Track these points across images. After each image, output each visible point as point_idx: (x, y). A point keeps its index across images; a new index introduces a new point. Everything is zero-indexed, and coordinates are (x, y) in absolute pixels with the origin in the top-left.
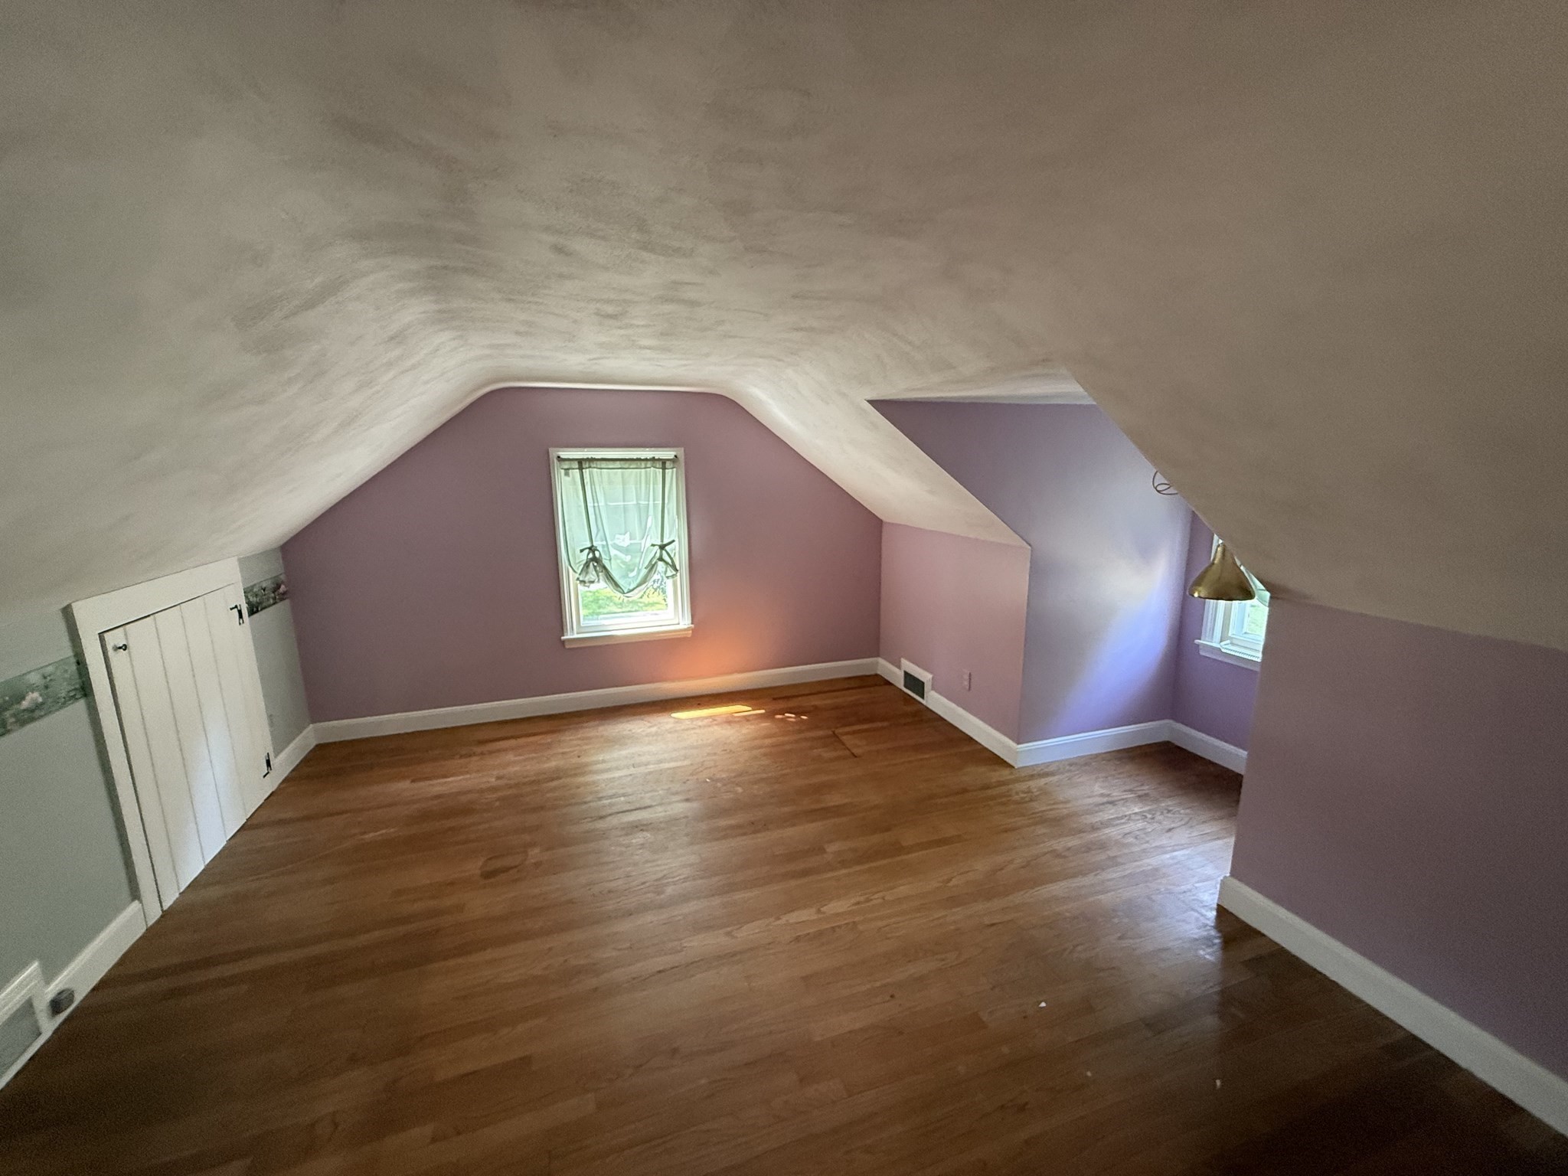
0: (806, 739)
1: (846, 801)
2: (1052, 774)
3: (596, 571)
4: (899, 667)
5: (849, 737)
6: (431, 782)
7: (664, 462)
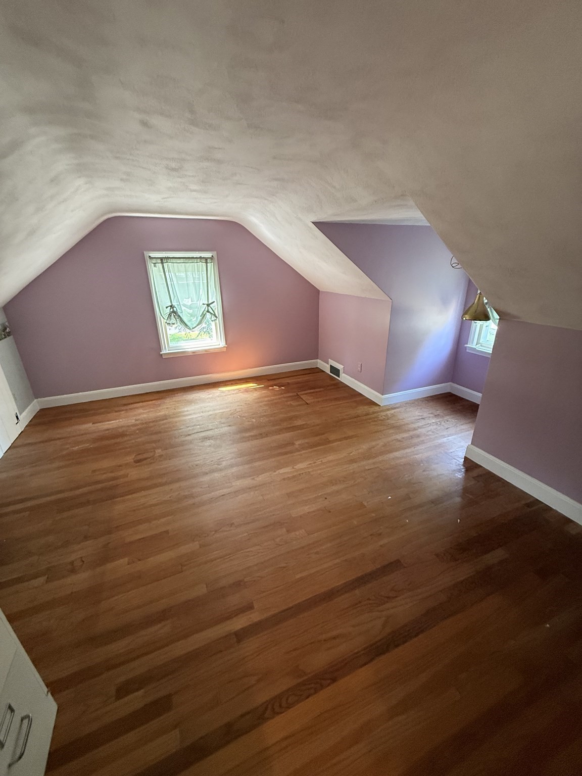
0: (284, 397)
1: (304, 423)
2: (397, 408)
3: (175, 318)
4: (328, 364)
5: (305, 396)
6: (103, 423)
7: (206, 259)
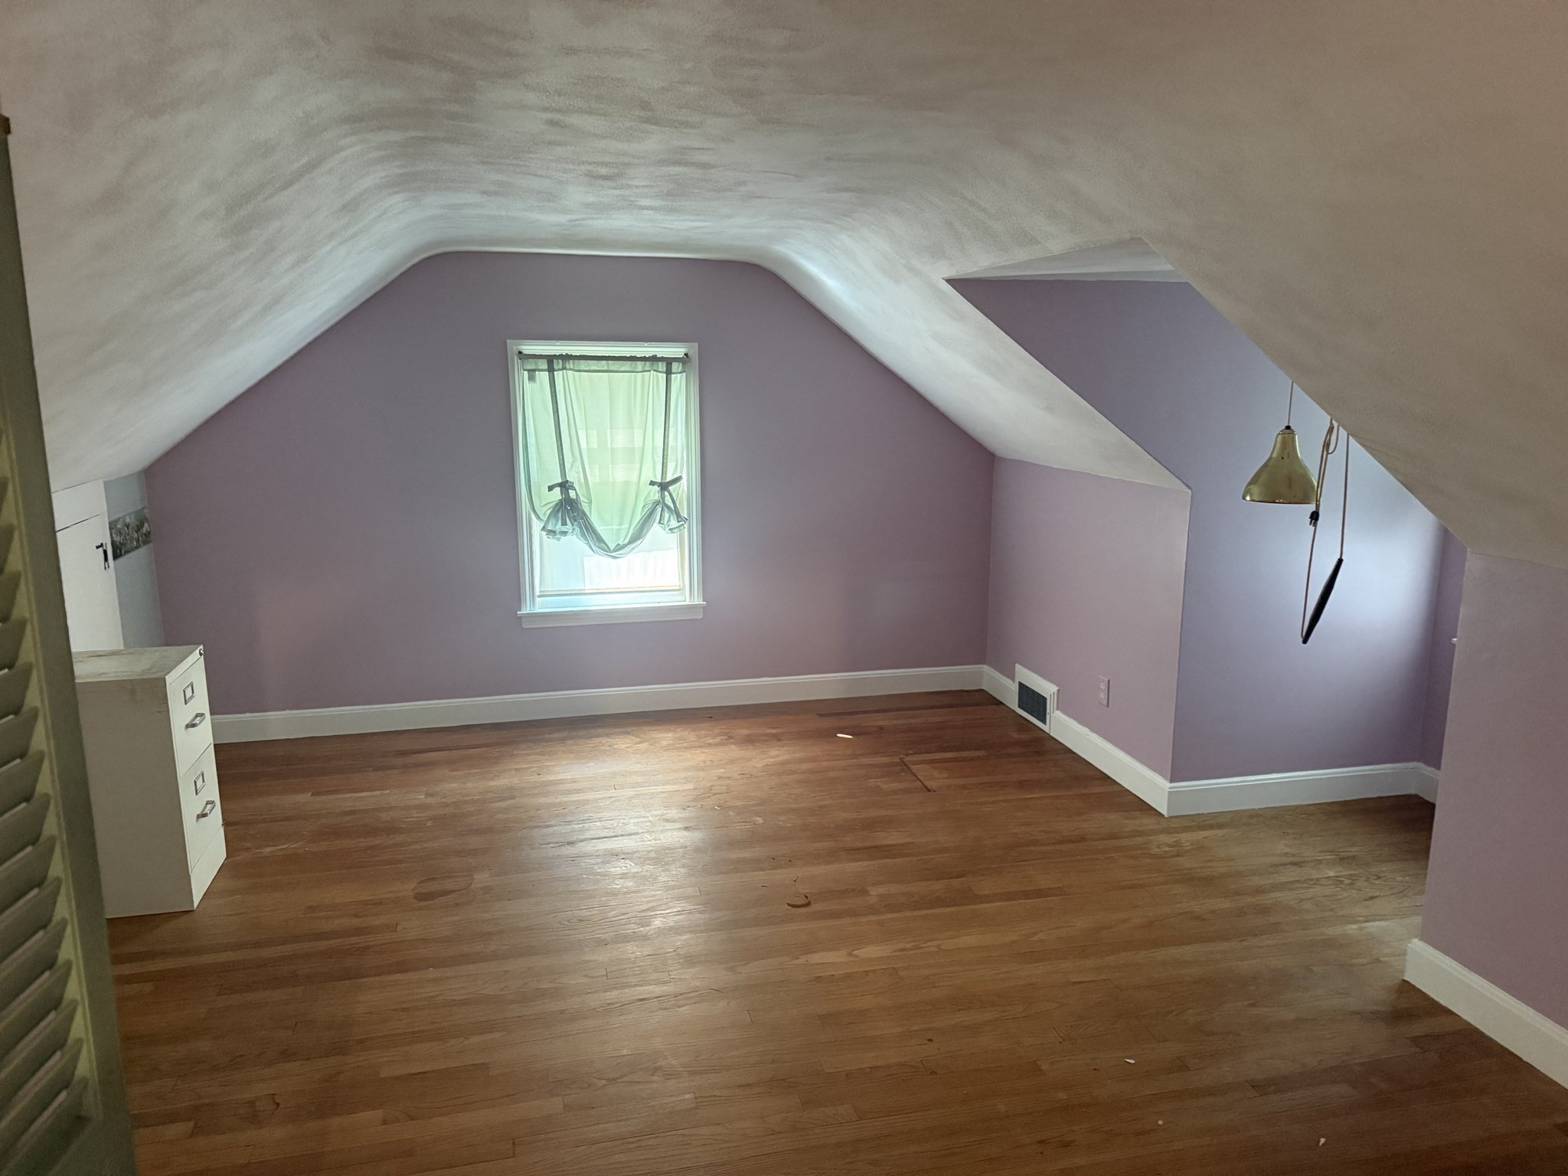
0: (860, 766)
1: (906, 840)
3: (570, 518)
4: (1013, 680)
7: (669, 362)
